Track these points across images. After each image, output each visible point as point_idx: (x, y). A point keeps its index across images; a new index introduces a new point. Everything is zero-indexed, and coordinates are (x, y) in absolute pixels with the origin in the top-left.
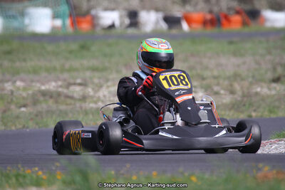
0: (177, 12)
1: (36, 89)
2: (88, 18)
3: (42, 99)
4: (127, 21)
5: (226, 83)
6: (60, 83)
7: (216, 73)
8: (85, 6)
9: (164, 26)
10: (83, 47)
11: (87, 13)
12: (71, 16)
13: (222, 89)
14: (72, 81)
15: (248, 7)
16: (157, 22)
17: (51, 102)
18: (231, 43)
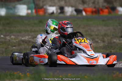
0: (81, 7)
1: (20, 39)
2: (43, 10)
3: (22, 43)
4: (59, 11)
5: (101, 37)
6: (30, 37)
7: (97, 33)
8: (41, 4)
9: (75, 13)
10: (40, 22)
11: (42, 7)
12: (35, 8)
13: (99, 40)
15: (111, 6)
16: (72, 12)
17: (26, 45)
18: (103, 21)
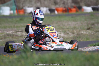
0: (53, 7)
1: (5, 33)
2: (23, 10)
3: (7, 36)
5: (71, 30)
6: (13, 31)
7: (67, 27)
8: (21, 6)
9: (49, 12)
10: (21, 20)
11: (22, 8)
12: (16, 9)
13: (70, 32)
14: (17, 30)
15: (78, 6)
16: (46, 11)
17: (10, 38)
18: (72, 17)
